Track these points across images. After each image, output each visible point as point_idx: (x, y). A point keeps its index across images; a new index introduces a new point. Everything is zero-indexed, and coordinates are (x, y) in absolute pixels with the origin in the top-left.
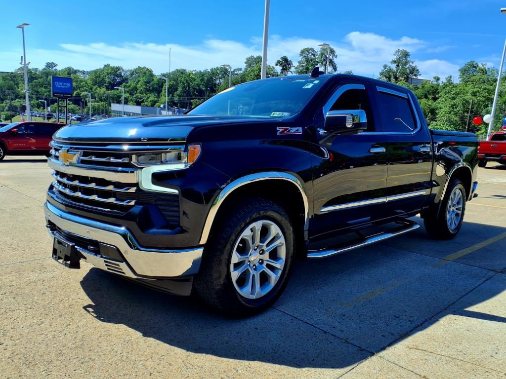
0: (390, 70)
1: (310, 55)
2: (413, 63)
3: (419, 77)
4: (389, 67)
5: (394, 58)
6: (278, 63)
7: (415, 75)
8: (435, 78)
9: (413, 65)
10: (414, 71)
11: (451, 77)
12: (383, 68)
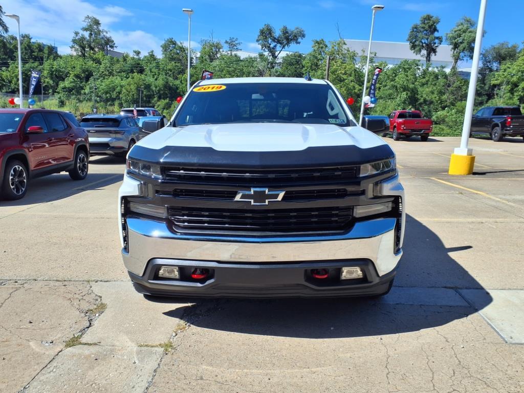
5: (85, 25)
7: (112, 47)
8: (135, 52)
10: (109, 42)
11: (152, 52)
12: (74, 35)
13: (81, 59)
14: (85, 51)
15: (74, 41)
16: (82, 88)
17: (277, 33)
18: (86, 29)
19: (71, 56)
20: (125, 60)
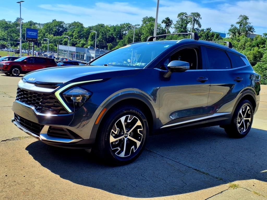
1: (184, 17)
4: (235, 26)
6: (163, 21)
7: (252, 32)
8: (265, 34)
10: (251, 29)
18: (238, 23)
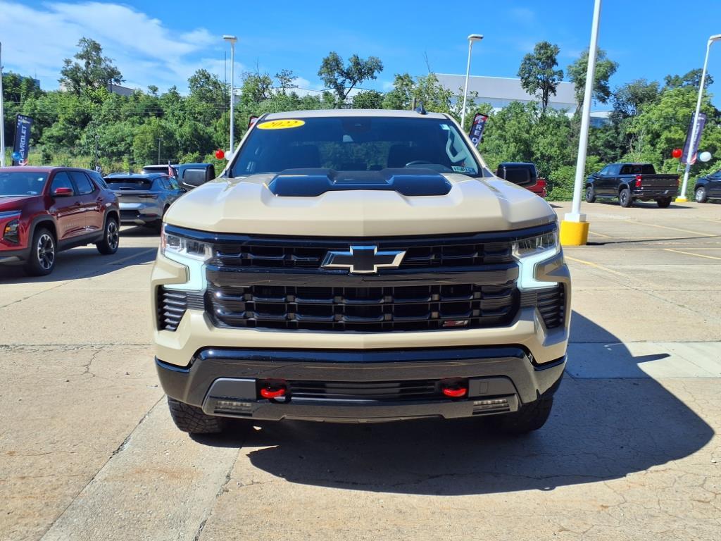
0: (77, 68)
2: (111, 61)
3: (123, 85)
4: (76, 64)
5: (80, 50)
7: (117, 81)
8: (150, 88)
9: (112, 66)
10: (113, 74)
11: (175, 88)
12: (64, 64)
13: (75, 97)
14: (79, 85)
15: (65, 73)
16: (77, 137)
17: (346, 65)
18: (81, 57)
19: (60, 93)
20: (136, 98)
